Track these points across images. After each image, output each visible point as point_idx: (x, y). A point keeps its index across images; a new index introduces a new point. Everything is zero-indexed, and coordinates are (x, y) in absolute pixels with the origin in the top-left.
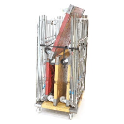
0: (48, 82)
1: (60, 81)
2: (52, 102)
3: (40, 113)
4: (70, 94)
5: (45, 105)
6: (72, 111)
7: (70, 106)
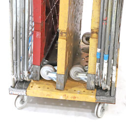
0: (38, 34)
1: (70, 29)
2: (52, 81)
3: (22, 108)
4: (100, 61)
5: (35, 90)
6: (102, 98)
7: (98, 88)
